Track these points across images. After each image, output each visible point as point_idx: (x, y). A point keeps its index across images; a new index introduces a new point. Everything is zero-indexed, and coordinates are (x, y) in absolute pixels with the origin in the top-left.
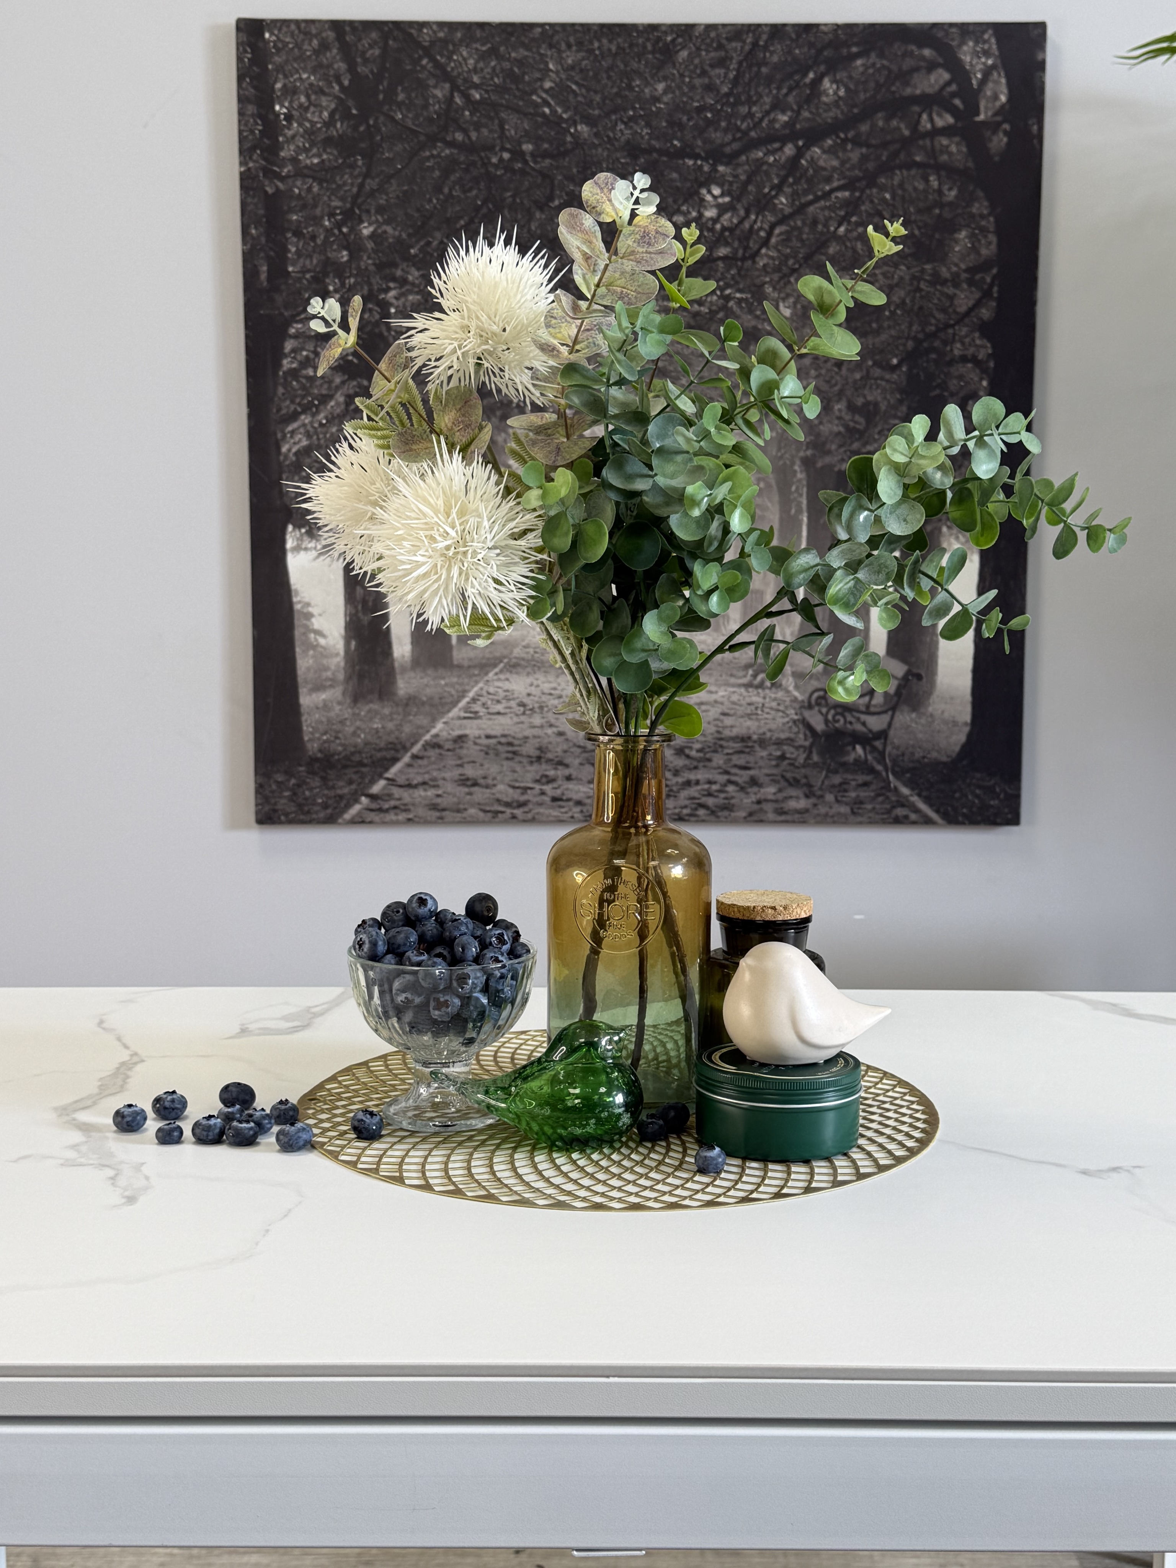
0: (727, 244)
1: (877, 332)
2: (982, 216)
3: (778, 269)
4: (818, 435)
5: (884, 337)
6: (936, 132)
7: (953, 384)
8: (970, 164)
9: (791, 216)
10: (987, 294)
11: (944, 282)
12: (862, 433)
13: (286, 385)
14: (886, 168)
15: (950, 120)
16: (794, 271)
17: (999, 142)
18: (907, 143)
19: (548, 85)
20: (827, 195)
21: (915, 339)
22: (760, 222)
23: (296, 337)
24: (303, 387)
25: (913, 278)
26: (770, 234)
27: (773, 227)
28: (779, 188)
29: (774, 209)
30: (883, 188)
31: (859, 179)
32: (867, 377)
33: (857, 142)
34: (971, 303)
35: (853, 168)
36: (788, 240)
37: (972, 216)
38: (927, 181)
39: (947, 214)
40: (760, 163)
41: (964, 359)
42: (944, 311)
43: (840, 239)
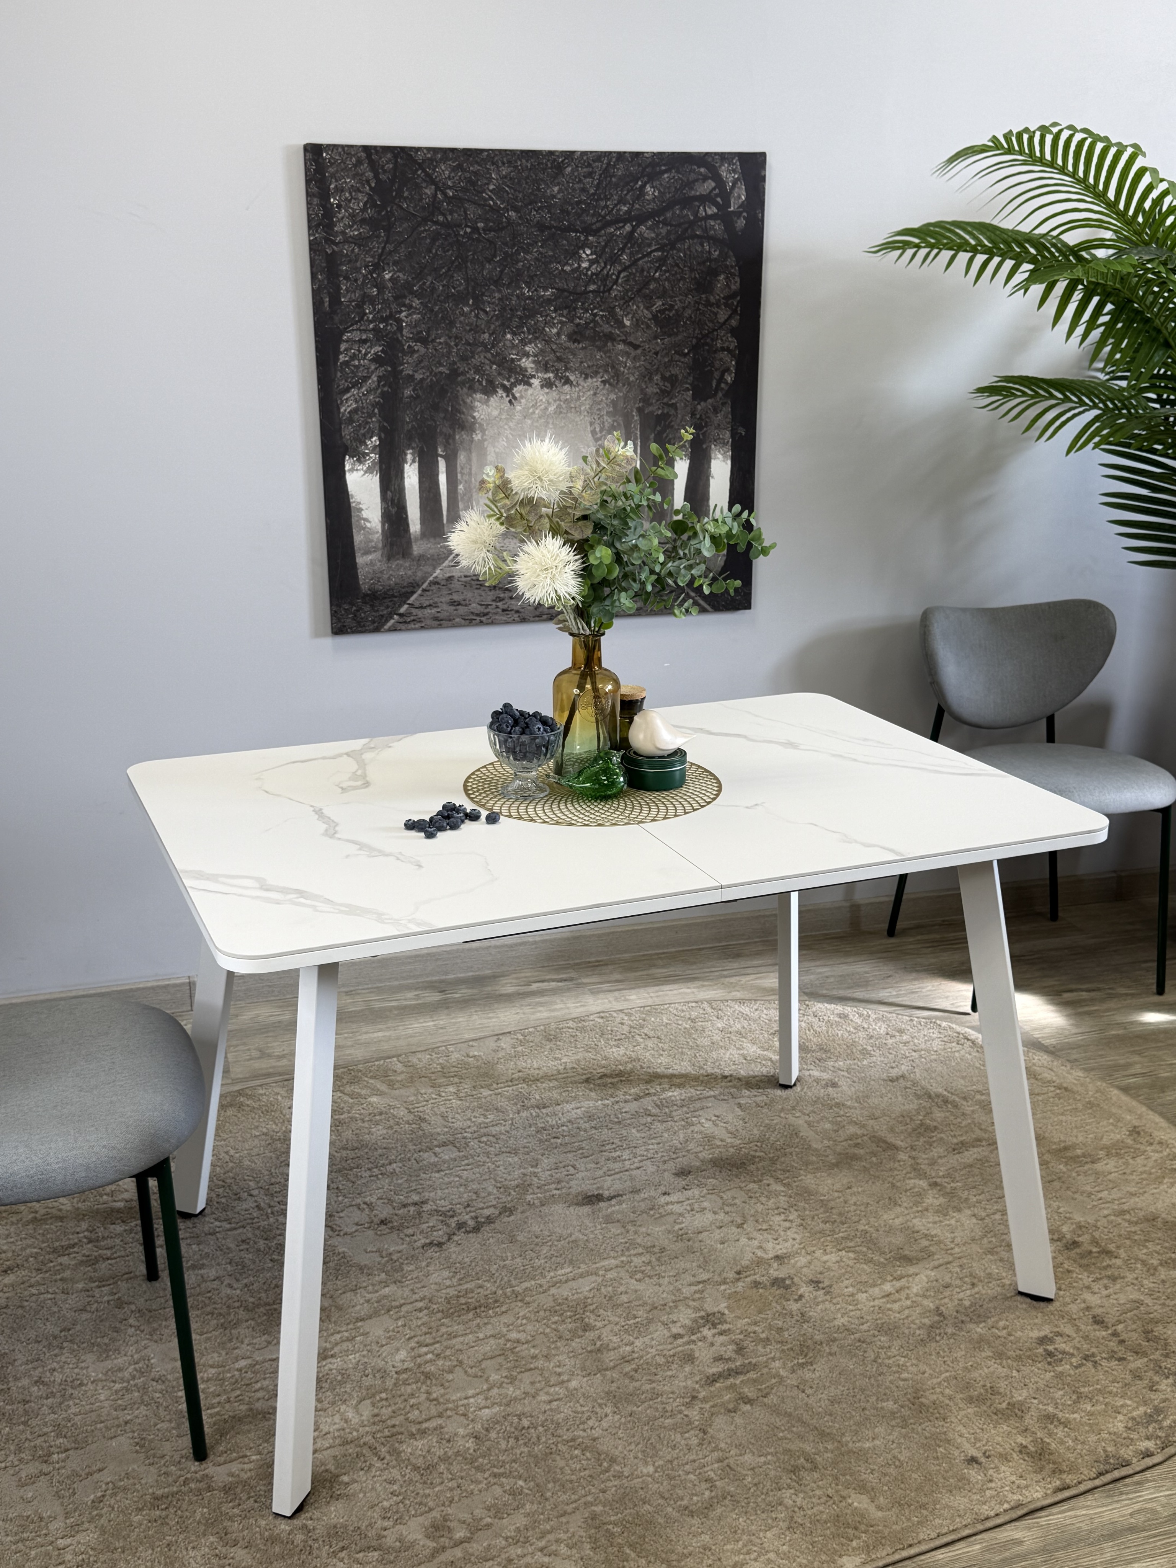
0: (594, 283)
1: (676, 334)
2: (732, 267)
3: (622, 298)
4: (645, 394)
5: (680, 337)
6: (708, 217)
7: (717, 364)
8: (726, 236)
9: (629, 266)
10: (734, 311)
11: (712, 305)
12: (669, 393)
13: (342, 371)
14: (681, 239)
15: (715, 210)
16: (632, 299)
17: (741, 223)
18: (692, 224)
19: (491, 187)
20: (649, 254)
21: (697, 338)
22: (613, 270)
23: (347, 341)
24: (352, 372)
25: (696, 302)
26: (618, 277)
27: (620, 273)
28: (622, 250)
29: (620, 263)
30: (679, 250)
31: (666, 245)
32: (671, 361)
33: (665, 223)
34: (726, 317)
35: (663, 238)
36: (628, 280)
37: (727, 267)
38: (703, 246)
39: (713, 266)
40: (612, 235)
41: (723, 349)
42: (712, 321)
43: (656, 280)
